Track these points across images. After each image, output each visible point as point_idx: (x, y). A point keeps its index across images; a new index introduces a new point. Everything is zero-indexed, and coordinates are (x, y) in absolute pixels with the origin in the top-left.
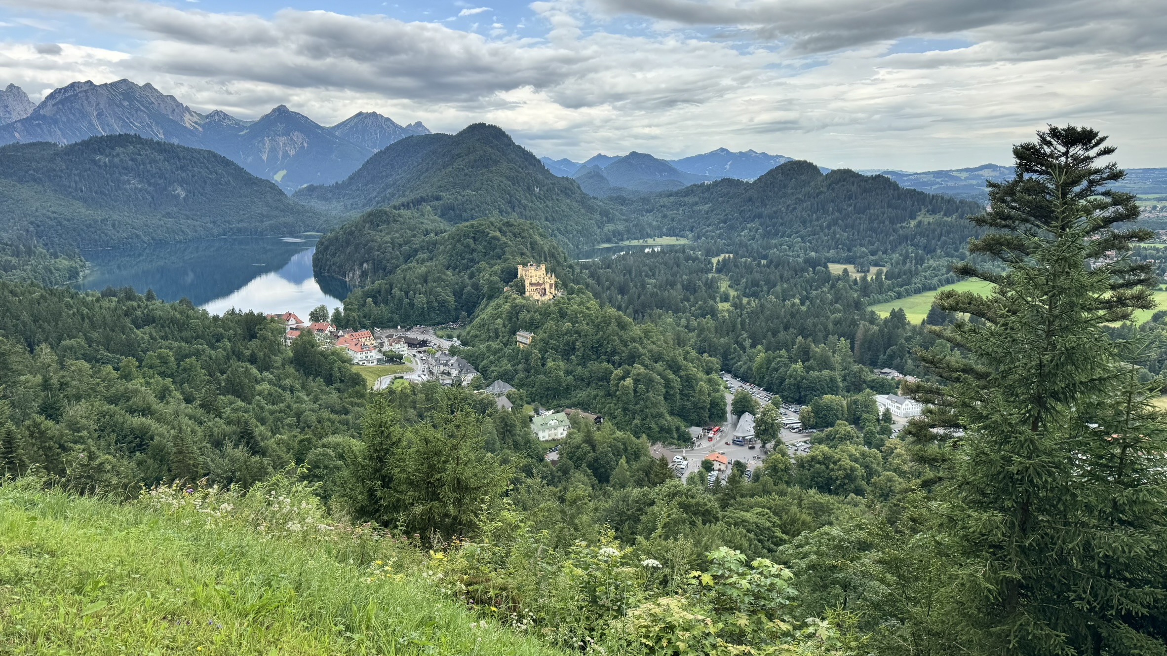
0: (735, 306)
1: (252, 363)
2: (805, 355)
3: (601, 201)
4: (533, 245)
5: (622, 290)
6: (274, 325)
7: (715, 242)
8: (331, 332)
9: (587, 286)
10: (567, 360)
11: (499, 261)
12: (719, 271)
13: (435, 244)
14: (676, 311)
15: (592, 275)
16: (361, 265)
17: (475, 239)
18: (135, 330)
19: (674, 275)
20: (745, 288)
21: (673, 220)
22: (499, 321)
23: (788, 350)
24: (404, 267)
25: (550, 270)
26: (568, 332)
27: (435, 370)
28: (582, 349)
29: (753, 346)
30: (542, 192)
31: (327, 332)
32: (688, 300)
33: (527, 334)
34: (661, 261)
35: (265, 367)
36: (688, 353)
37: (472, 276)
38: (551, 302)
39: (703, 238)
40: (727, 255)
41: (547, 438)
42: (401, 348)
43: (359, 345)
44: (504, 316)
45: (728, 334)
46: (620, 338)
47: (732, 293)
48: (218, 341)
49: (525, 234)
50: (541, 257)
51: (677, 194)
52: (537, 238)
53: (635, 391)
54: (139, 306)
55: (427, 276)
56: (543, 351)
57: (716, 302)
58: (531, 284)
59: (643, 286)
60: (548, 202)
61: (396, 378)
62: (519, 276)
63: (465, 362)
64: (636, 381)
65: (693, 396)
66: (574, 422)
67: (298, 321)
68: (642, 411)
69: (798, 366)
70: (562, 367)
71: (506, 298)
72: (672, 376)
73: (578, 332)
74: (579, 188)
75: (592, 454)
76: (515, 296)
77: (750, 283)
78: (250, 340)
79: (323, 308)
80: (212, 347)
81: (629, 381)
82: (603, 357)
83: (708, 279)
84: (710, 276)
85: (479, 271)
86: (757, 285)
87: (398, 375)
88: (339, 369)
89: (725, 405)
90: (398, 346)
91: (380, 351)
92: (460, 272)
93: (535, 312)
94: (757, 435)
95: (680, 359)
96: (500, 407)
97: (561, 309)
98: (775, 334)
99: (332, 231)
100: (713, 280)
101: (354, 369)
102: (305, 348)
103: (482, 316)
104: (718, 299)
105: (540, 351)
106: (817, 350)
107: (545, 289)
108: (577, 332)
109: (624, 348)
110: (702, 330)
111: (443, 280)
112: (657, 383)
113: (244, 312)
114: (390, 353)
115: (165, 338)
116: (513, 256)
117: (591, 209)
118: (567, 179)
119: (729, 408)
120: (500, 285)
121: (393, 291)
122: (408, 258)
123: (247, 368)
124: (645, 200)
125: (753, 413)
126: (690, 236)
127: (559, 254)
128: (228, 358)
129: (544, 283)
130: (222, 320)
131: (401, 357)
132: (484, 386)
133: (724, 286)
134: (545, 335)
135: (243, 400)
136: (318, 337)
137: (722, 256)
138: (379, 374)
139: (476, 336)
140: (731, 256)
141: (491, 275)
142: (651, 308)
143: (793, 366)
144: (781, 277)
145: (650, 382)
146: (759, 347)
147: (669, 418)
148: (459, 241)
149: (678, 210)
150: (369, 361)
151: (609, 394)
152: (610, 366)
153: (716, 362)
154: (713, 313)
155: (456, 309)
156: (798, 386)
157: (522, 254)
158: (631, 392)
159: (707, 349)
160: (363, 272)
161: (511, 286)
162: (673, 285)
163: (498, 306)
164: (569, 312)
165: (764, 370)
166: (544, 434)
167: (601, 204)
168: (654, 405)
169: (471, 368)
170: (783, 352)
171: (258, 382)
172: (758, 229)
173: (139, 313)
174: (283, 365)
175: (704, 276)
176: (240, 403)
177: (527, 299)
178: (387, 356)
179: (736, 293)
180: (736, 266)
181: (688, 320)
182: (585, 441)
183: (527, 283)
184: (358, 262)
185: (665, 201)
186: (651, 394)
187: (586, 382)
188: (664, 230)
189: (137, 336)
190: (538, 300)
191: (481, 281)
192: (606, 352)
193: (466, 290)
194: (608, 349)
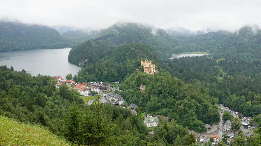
0: (225, 78)
1: (45, 94)
2: (252, 99)
3: (174, 37)
4: (148, 53)
5: (181, 71)
6: (54, 80)
7: (218, 54)
8: (73, 83)
9: (167, 69)
10: (159, 97)
11: (134, 59)
12: (219, 65)
13: (111, 52)
14: (202, 79)
15: (169, 65)
16: (85, 59)
17: (126, 51)
18: (6, 81)
19: (201, 66)
20: (229, 72)
21: (201, 45)
22: (134, 81)
23: (245, 96)
24: (100, 60)
25: (153, 63)
26: (159, 86)
27: (109, 99)
28: (164, 93)
29: (231, 94)
31: (71, 83)
32: (206, 76)
33: (144, 86)
34: (196, 60)
35: (50, 95)
36: (206, 96)
37: (124, 64)
38: (153, 75)
39: (213, 52)
40: (222, 59)
41: (150, 126)
42: (98, 91)
43: (82, 89)
45: (222, 89)
46: (179, 89)
47: (224, 73)
48: (34, 85)
49: (144, 49)
50: (150, 58)
51: (203, 35)
52: (149, 51)
53: (184, 110)
54: (8, 72)
55: (107, 64)
56: (150, 93)
57: (217, 77)
58: (146, 68)
59: (189, 70)
61: (95, 101)
62: (141, 65)
63: (120, 96)
64: (185, 106)
65: (207, 113)
66: (161, 121)
67: (62, 79)
68: (187, 118)
69: (249, 103)
70: (157, 99)
71: (137, 73)
72: (199, 105)
74: (166, 32)
75: (166, 133)
76: (140, 72)
77: (231, 70)
78: (45, 85)
79: (70, 75)
80: (32, 87)
81: (182, 106)
82: (172, 96)
83: (214, 67)
84: (215, 67)
85: (127, 63)
86: (234, 71)
88: (75, 96)
89: (220, 116)
90: (96, 89)
91: (90, 91)
92: (119, 63)
93: (147, 78)
94: (232, 129)
95: (202, 98)
96: (132, 114)
97: (157, 77)
98: (240, 89)
99: (75, 47)
100: (217, 69)
101: (80, 97)
102: (64, 89)
103: (127, 79)
104: (218, 76)
105: (148, 93)
106: (257, 96)
107: (151, 70)
108: (162, 86)
109: (180, 93)
110: (211, 87)
111: (114, 66)
112: (193, 107)
113: (43, 75)
114: (94, 92)
115: (16, 84)
116: (140, 57)
117: (170, 41)
119: (221, 118)
120: (134, 68)
121: (95, 69)
122: (101, 57)
123: (43, 95)
124: (191, 38)
125: (230, 120)
127: (157, 57)
128: (37, 92)
129: (151, 68)
130: (36, 78)
131: (97, 93)
132: (127, 105)
133: (221, 71)
134: (151, 87)
135: (41, 107)
136: (68, 85)
137: (220, 60)
138: (89, 99)
139: (125, 87)
140: (224, 59)
141: (131, 64)
142: (192, 78)
143: (247, 102)
144: (244, 68)
145: (190, 106)
146: (234, 95)
147: (197, 120)
148: (120, 51)
149: (203, 41)
150: (86, 94)
151: (174, 111)
152: (175, 100)
153: (216, 100)
154: (216, 81)
155: (118, 77)
156: (249, 110)
157: (143, 57)
159: (213, 95)
160: (85, 62)
161: (138, 68)
162: (200, 70)
163: (133, 76)
164: (160, 79)
165: (236, 104)
166: (149, 124)
168: (192, 115)
169: (123, 98)
170: (243, 97)
171: (47, 100)
172: (235, 49)
173: (8, 75)
174: (56, 95)
175: (213, 67)
176: (40, 108)
177: (145, 73)
178: (92, 93)
179: (225, 74)
180: (226, 63)
181: (206, 83)
182: (165, 128)
183: (144, 67)
184: (83, 59)
186: (190, 111)
187: (165, 106)
188: (198, 49)
189: (7, 83)
190: (148, 74)
191: (128, 66)
192: (174, 94)
193: (122, 70)
194: (174, 93)
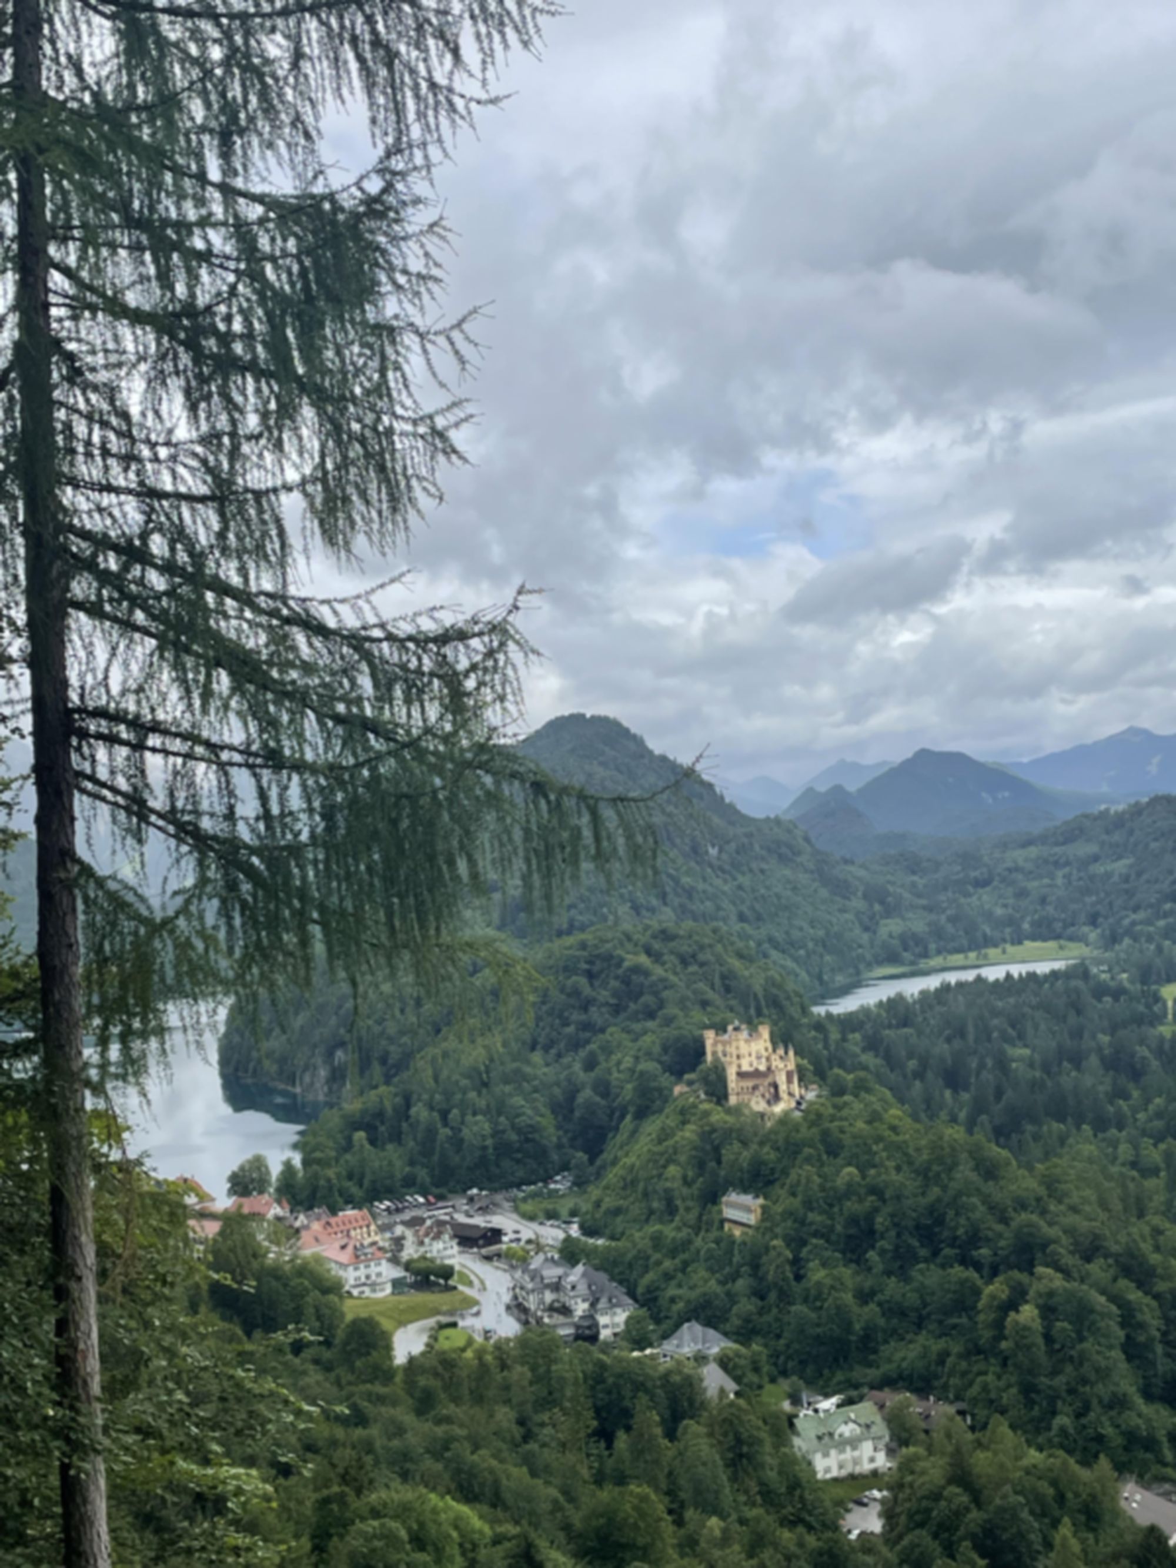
3: (863, 866)
4: (728, 984)
5: (954, 1079)
8: (279, 1219)
10: (859, 1263)
11: (650, 1024)
14: (1103, 1123)
16: (331, 1053)
17: (590, 975)
19: (1077, 1033)
21: (1043, 901)
22: (673, 1170)
24: (432, 1050)
25: (782, 1040)
26: (850, 1191)
27: (532, 1303)
28: (893, 1233)
30: (724, 856)
31: (272, 1219)
32: (1126, 1097)
33: (747, 1199)
34: (1033, 1000)
37: (590, 1065)
38: (795, 1117)
41: (834, 1474)
42: (446, 1252)
43: (350, 1249)
44: (683, 1158)
46: (986, 1200)
49: (706, 956)
50: (747, 1007)
51: (1042, 839)
52: (736, 964)
53: (1048, 1338)
55: (487, 1071)
56: (796, 1242)
58: (741, 1075)
60: (741, 879)
61: (442, 1326)
62: (709, 1057)
63: (602, 1277)
64: (1048, 1311)
66: (900, 1428)
68: (1072, 1392)
70: (850, 1283)
71: (683, 1112)
72: (1135, 1295)
73: (876, 1191)
74: (807, 839)
76: (706, 1106)
79: (258, 1164)
81: (1028, 1313)
82: (948, 1251)
84: (1165, 1031)
85: (607, 1050)
87: (444, 1319)
88: (319, 1310)
90: (438, 1245)
91: (395, 1260)
92: (559, 1056)
93: (762, 1144)
95: (1146, 1247)
96: (711, 1392)
97: (825, 1134)
101: (354, 1309)
103: (628, 1161)
105: (789, 1241)
107: (776, 1086)
108: (871, 1192)
109: (999, 1227)
111: (526, 1078)
112: (1103, 1315)
114: (423, 1265)
116: (684, 1008)
117: (841, 889)
118: (777, 821)
121: (413, 1111)
124: (968, 859)
126: (1093, 935)
127: (788, 998)
129: (770, 1070)
131: (447, 1273)
132: (654, 1337)
134: (796, 1202)
136: (256, 1234)
138: (400, 1319)
139: (617, 1211)
141: (637, 1058)
142: (1036, 1121)
145: (1082, 1314)
147: (1143, 1406)
148: (554, 981)
149: (1052, 876)
150: (373, 1286)
151: (978, 1350)
152: (972, 1274)
155: (559, 1146)
157: (704, 1004)
158: (1040, 1341)
160: (333, 1070)
161: (690, 1083)
162: (1077, 1059)
164: (847, 1140)
166: (827, 1461)
167: (862, 873)
168: (1103, 1375)
169: (620, 1292)
175: (1152, 1032)
177: (736, 1111)
178: (416, 1273)
181: (1136, 1148)
183: (730, 1074)
184: (321, 1049)
185: (1018, 856)
186: (1089, 1345)
187: (912, 1318)
188: (1026, 926)
190: (762, 1115)
191: (615, 1075)
192: (955, 1238)
193: (580, 1099)
194: (960, 1232)
